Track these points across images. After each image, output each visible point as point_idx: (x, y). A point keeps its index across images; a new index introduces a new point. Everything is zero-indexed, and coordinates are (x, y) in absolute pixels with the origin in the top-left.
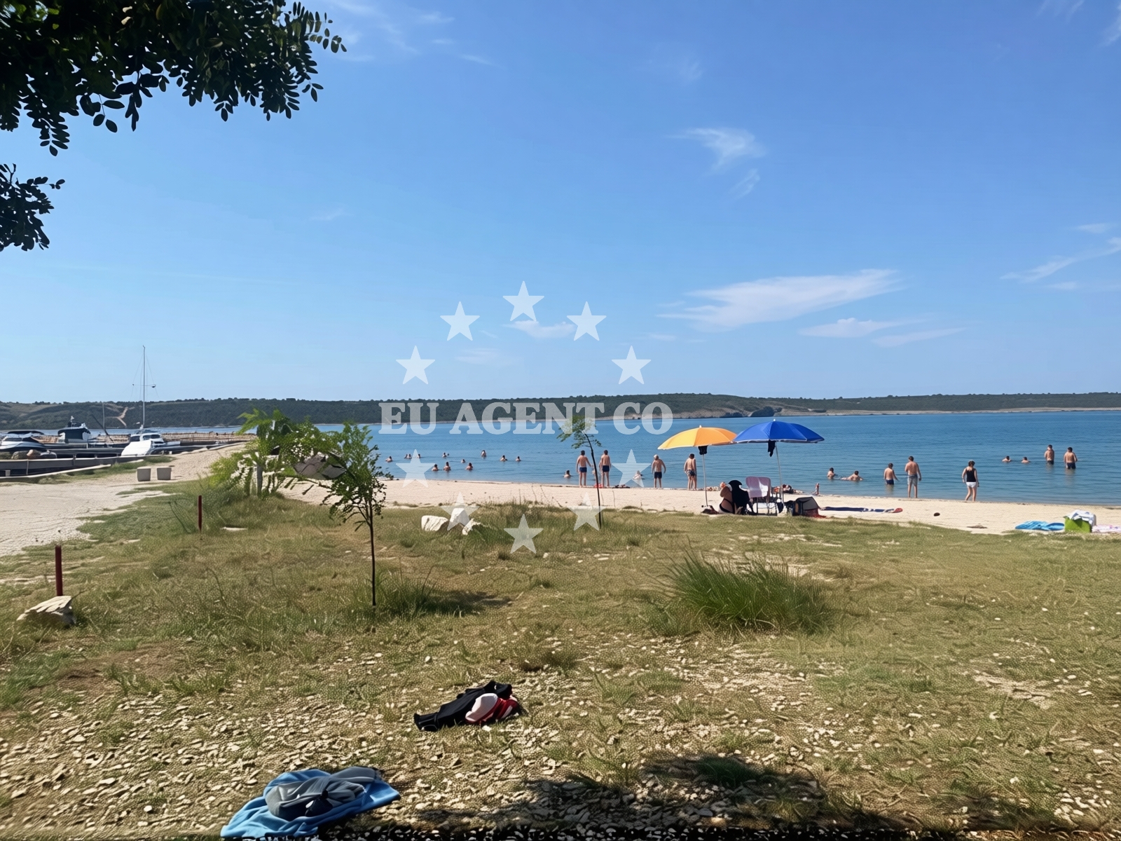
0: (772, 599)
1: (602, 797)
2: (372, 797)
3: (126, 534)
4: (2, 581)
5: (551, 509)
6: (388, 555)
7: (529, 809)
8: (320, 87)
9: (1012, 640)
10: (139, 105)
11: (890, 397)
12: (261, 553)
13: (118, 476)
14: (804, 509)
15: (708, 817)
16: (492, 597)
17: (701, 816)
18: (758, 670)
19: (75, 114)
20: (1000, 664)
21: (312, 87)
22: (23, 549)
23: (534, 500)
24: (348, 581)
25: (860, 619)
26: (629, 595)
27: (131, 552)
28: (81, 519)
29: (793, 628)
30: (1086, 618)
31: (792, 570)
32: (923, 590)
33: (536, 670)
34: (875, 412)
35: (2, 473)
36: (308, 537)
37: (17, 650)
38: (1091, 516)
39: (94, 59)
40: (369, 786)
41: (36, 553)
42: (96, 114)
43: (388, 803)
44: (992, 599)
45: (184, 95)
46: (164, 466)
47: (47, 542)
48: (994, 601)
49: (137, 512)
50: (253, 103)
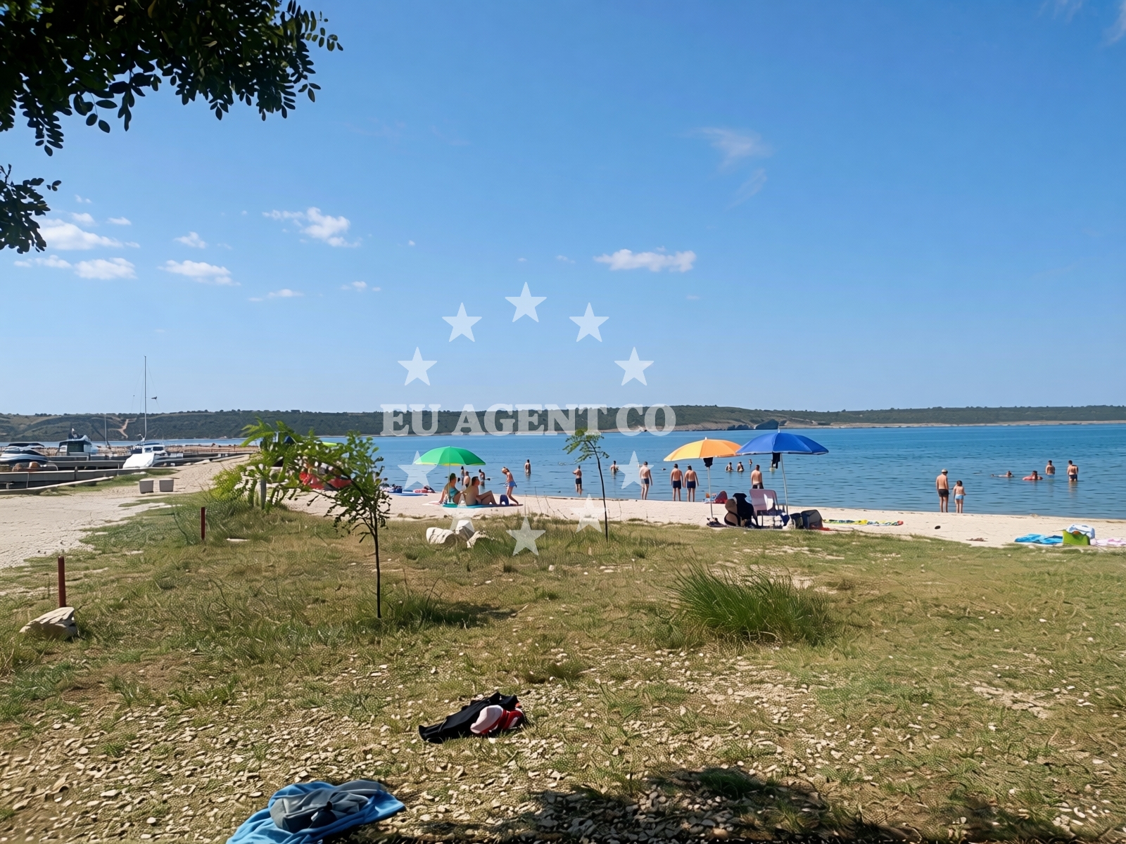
0: (775, 610)
1: (606, 808)
2: (377, 808)
3: (128, 545)
4: (3, 593)
5: (556, 521)
6: (393, 567)
7: (534, 819)
8: (318, 87)
9: (1011, 651)
10: (132, 104)
11: (892, 410)
12: (264, 565)
13: (120, 488)
14: (808, 522)
15: (711, 827)
16: (497, 609)
17: (705, 827)
18: (762, 682)
19: (69, 113)
20: (999, 675)
21: (309, 87)
22: (25, 560)
23: (539, 513)
24: (353, 592)
25: (863, 632)
26: (635, 607)
27: (134, 564)
28: (85, 530)
29: (796, 640)
30: (1084, 629)
31: (796, 583)
32: (924, 602)
33: (542, 681)
34: (877, 425)
35: (3, 486)
36: (313, 549)
37: (18, 663)
38: (1090, 530)
39: (87, 58)
40: (373, 798)
41: (38, 564)
42: (89, 114)
43: (393, 814)
44: (992, 610)
45: (178, 93)
46: (166, 478)
47: (49, 553)
48: (993, 613)
49: (140, 523)
50: (249, 102)
